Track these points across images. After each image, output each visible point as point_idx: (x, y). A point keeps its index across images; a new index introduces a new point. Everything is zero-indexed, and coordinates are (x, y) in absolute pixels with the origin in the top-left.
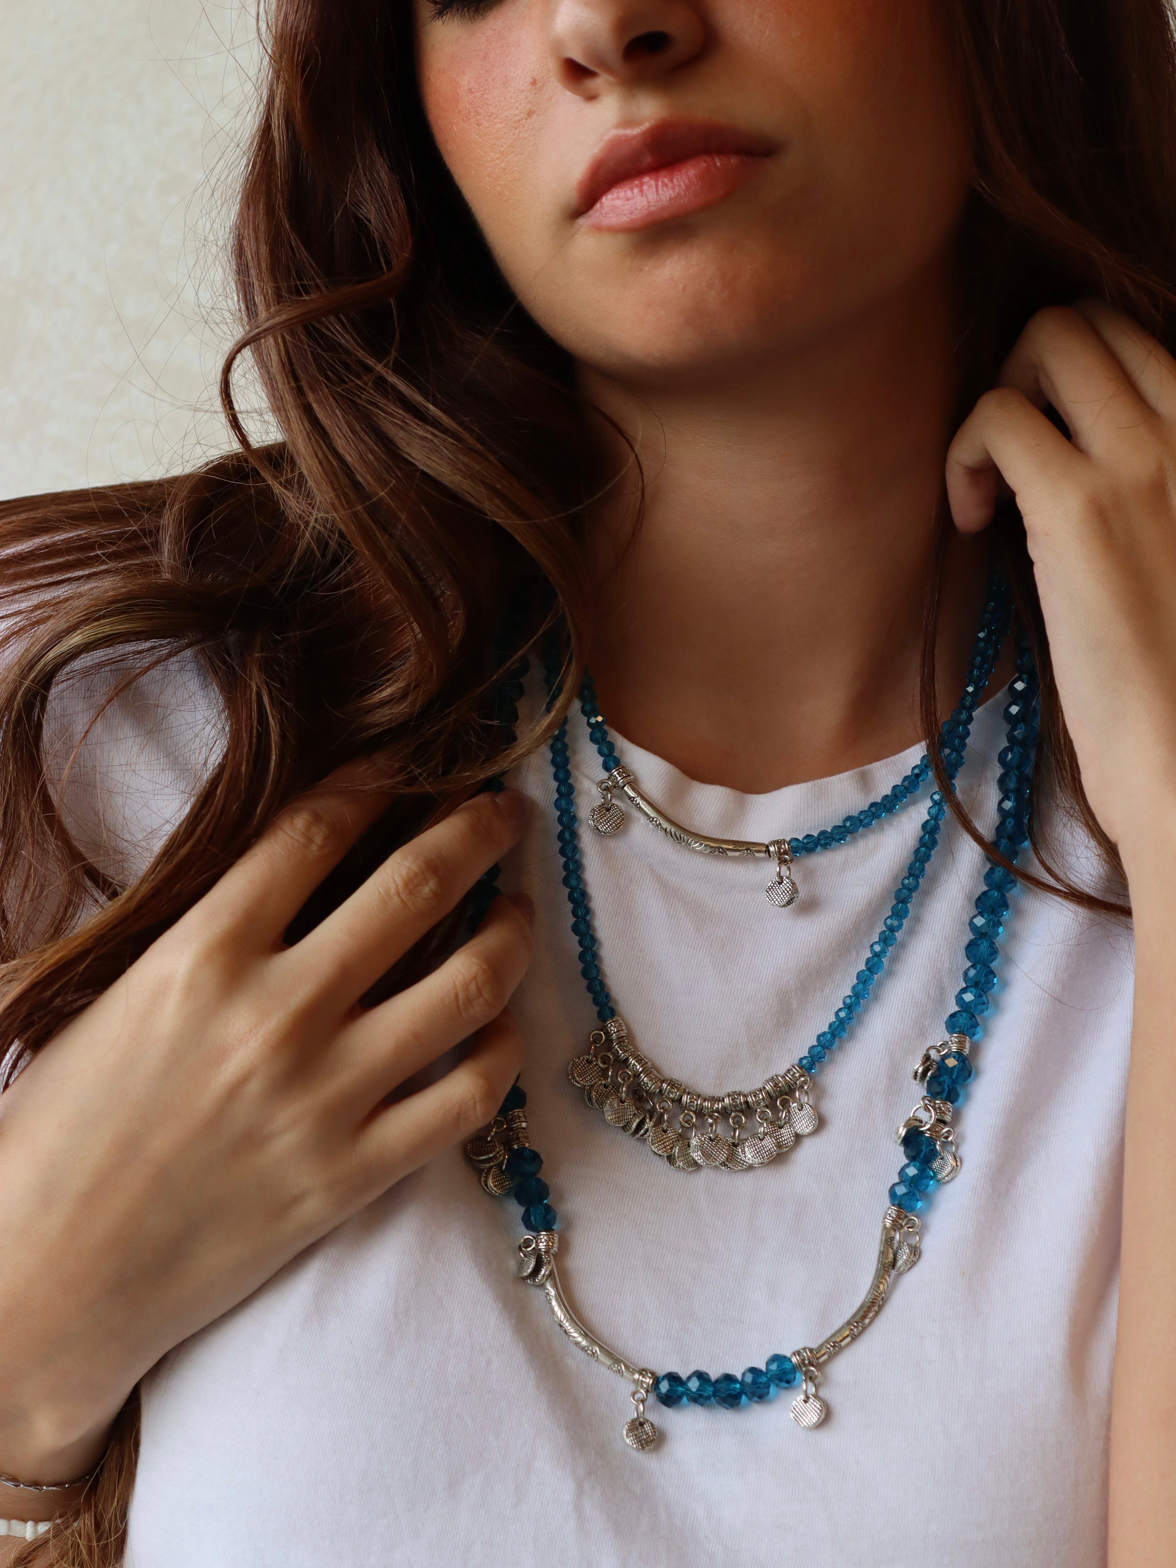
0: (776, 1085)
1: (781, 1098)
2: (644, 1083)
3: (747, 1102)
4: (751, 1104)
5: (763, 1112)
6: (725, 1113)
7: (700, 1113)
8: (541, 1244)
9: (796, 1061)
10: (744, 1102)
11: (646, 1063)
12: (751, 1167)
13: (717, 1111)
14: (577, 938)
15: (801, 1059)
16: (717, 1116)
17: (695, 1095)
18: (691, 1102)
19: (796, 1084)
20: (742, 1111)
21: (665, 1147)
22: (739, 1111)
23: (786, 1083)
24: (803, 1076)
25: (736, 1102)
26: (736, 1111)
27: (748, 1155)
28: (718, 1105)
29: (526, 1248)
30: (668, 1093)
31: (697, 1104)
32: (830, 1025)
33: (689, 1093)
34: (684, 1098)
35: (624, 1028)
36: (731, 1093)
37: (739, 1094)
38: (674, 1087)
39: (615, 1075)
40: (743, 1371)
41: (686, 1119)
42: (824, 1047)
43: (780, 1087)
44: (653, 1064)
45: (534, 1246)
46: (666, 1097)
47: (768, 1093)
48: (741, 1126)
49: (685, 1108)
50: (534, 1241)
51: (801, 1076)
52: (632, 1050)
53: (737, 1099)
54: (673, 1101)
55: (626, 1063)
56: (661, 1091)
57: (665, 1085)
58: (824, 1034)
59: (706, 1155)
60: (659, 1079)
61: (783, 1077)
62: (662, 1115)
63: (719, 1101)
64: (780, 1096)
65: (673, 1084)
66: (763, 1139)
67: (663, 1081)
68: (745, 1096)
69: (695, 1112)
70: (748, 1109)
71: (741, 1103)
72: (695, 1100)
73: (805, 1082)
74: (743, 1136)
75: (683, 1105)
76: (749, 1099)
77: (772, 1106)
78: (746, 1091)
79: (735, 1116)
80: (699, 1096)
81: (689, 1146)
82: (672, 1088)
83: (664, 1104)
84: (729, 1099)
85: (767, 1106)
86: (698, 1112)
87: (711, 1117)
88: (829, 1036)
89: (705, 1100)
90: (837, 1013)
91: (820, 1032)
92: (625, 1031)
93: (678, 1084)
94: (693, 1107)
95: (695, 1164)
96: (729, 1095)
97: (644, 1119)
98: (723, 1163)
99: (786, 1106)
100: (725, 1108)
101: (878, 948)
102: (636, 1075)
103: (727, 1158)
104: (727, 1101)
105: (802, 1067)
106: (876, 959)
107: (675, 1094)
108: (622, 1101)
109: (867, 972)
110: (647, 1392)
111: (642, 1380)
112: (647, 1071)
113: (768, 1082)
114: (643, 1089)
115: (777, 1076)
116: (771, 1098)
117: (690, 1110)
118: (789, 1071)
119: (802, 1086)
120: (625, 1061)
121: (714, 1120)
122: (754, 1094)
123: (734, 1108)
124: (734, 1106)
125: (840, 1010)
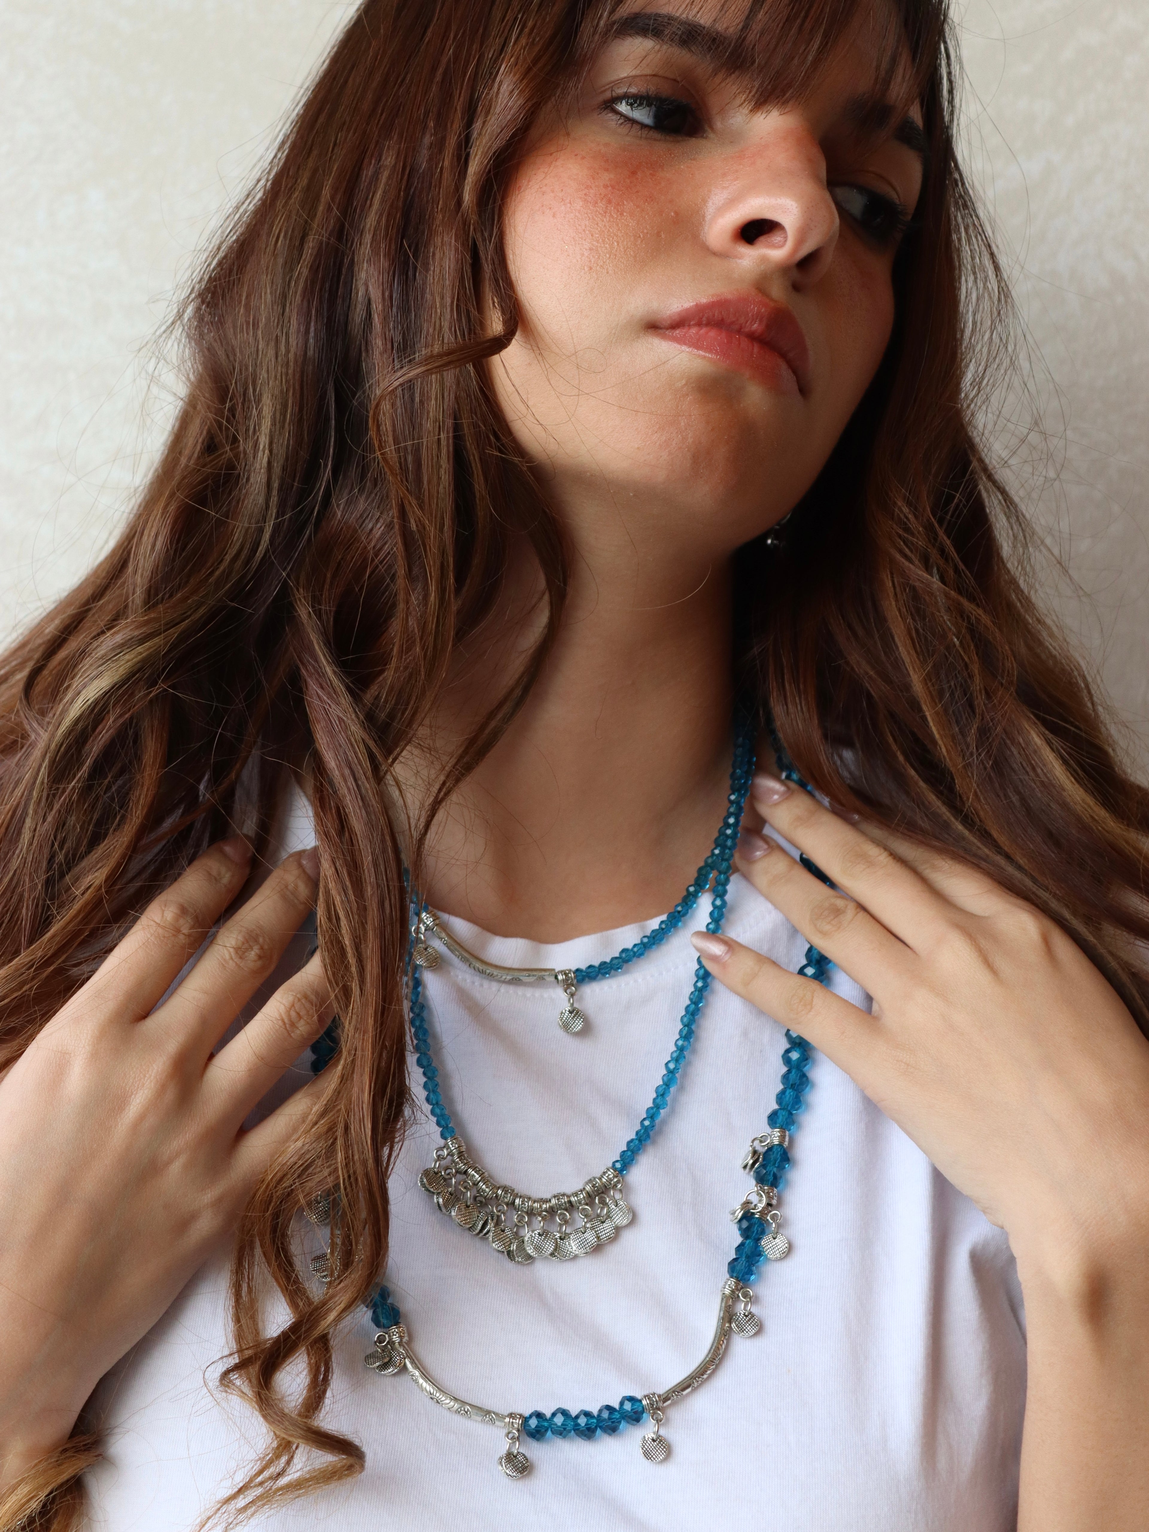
0: (594, 1186)
2: (483, 1190)
3: (570, 1202)
4: (574, 1204)
5: (584, 1209)
6: (552, 1211)
7: (531, 1213)
8: (394, 1337)
9: (610, 1165)
10: (568, 1201)
11: (483, 1173)
12: (576, 1257)
13: (546, 1211)
14: (422, 1070)
15: (614, 1163)
16: (545, 1215)
17: (526, 1198)
18: (523, 1204)
19: (611, 1184)
20: (566, 1210)
21: (504, 1244)
22: (564, 1209)
23: (602, 1183)
24: (617, 1177)
25: (561, 1202)
26: (561, 1209)
27: (573, 1246)
28: (546, 1205)
29: (380, 1343)
30: (503, 1198)
31: (528, 1206)
32: (637, 1133)
33: (520, 1197)
34: (517, 1201)
35: (463, 1145)
36: (556, 1195)
37: (564, 1195)
38: (507, 1192)
39: (458, 1185)
40: (599, 1408)
41: (519, 1219)
42: (633, 1152)
43: (597, 1187)
44: (489, 1174)
45: (387, 1339)
46: (502, 1201)
47: (588, 1193)
48: (566, 1222)
49: (519, 1209)
50: (387, 1336)
51: (615, 1177)
52: (471, 1162)
53: (562, 1199)
54: (507, 1204)
55: (466, 1175)
56: (497, 1196)
57: (500, 1192)
58: (632, 1141)
59: (538, 1248)
60: (495, 1186)
61: (600, 1179)
62: (498, 1217)
63: (547, 1202)
64: (598, 1196)
65: (506, 1189)
66: (585, 1232)
67: (499, 1188)
68: (568, 1196)
69: (527, 1213)
70: (571, 1207)
71: (565, 1202)
72: (527, 1202)
73: (618, 1182)
74: (568, 1231)
75: (516, 1207)
76: (573, 1199)
77: (591, 1203)
78: (569, 1192)
79: (561, 1214)
80: (529, 1198)
81: (523, 1242)
82: (505, 1193)
83: (500, 1207)
84: (555, 1200)
85: (587, 1204)
86: (529, 1212)
87: (540, 1215)
88: (637, 1142)
89: (535, 1202)
90: (642, 1122)
91: (629, 1139)
92: (465, 1148)
93: (510, 1190)
94: (525, 1208)
95: (529, 1257)
96: (555, 1197)
97: (487, 1220)
98: (552, 1254)
99: (603, 1203)
100: (552, 1208)
101: (672, 1066)
102: (476, 1184)
103: (555, 1250)
104: (553, 1201)
105: (615, 1169)
106: (671, 1075)
107: (509, 1198)
108: (468, 1207)
109: (664, 1087)
110: (518, 1431)
111: (512, 1422)
112: (484, 1180)
113: (587, 1183)
114: (481, 1195)
115: (595, 1178)
116: (590, 1197)
117: (522, 1211)
118: (604, 1173)
119: (615, 1186)
120: (466, 1172)
121: (542, 1218)
122: (576, 1194)
123: (560, 1207)
124: (560, 1205)
125: (644, 1119)
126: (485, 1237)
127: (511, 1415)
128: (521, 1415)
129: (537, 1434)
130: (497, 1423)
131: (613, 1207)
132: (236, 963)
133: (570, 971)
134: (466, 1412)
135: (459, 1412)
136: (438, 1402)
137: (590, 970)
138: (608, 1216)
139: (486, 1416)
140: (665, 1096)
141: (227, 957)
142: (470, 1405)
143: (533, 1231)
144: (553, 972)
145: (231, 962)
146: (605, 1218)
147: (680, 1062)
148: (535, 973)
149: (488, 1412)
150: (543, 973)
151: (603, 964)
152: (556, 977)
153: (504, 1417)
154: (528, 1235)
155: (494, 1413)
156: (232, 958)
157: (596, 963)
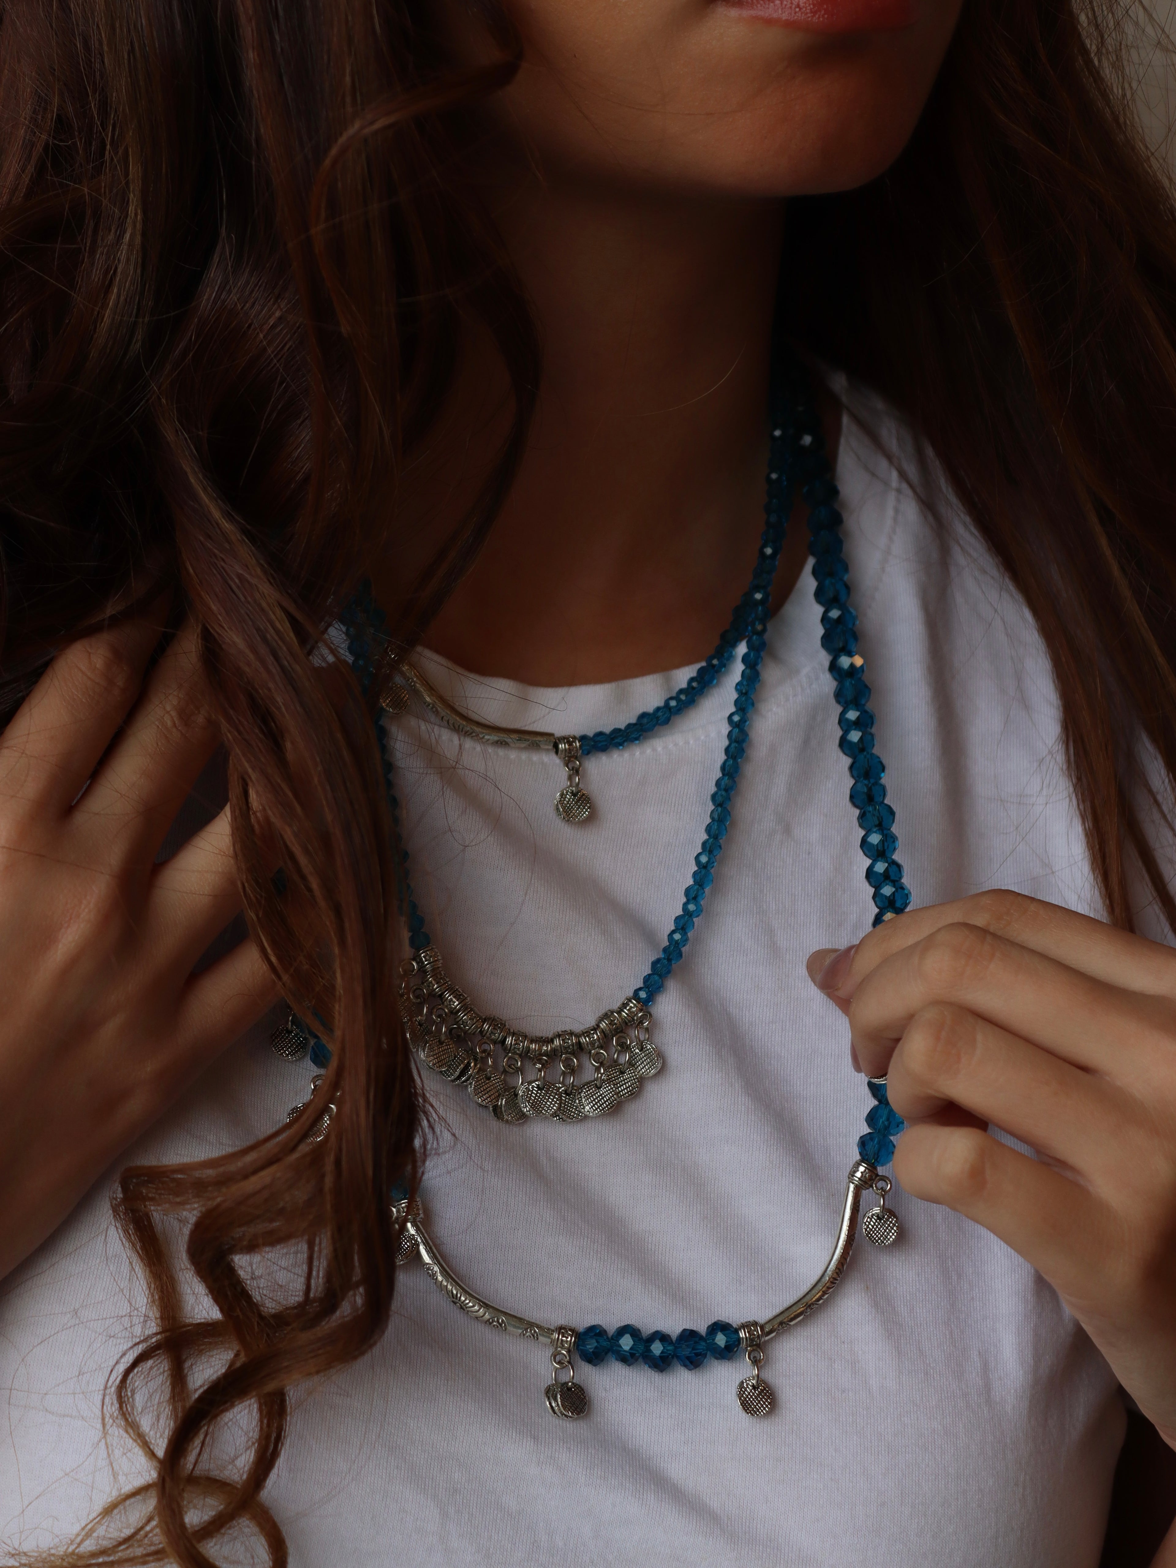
0: (612, 1023)
1: (617, 1037)
2: (463, 1022)
3: (579, 1044)
4: (585, 1046)
5: (597, 1054)
6: (554, 1055)
7: (525, 1055)
9: (631, 993)
10: (576, 1042)
11: (465, 999)
13: (546, 1054)
15: (636, 990)
16: (545, 1060)
17: (521, 1036)
18: (516, 1044)
19: (634, 1020)
20: (573, 1053)
21: (489, 1097)
22: (570, 1053)
23: (622, 1019)
24: (641, 1010)
25: (568, 1043)
26: (567, 1052)
27: (585, 1105)
28: (547, 1047)
30: (490, 1034)
31: (523, 1046)
32: (667, 950)
33: (514, 1034)
34: (509, 1040)
35: (440, 958)
36: (560, 1033)
37: (571, 1034)
38: (497, 1028)
39: (430, 1012)
41: (509, 1063)
42: (661, 976)
43: (616, 1024)
44: (473, 1001)
46: (488, 1038)
47: (603, 1032)
48: (573, 1071)
49: (510, 1050)
51: (638, 1010)
52: (449, 983)
53: (569, 1039)
54: (495, 1043)
55: (441, 999)
56: (481, 1032)
57: (486, 1026)
58: (658, 960)
59: (536, 1106)
60: (480, 1018)
61: (619, 1013)
62: (483, 1059)
63: (548, 1042)
64: (616, 1035)
65: (494, 1022)
66: (601, 1086)
67: (485, 1020)
68: (578, 1036)
69: (520, 1055)
70: (579, 1050)
71: (573, 1045)
72: (522, 1042)
73: (643, 1017)
74: (575, 1083)
75: (507, 1047)
76: (583, 1040)
77: (607, 1046)
78: (578, 1029)
79: (566, 1058)
80: (525, 1037)
81: (516, 1095)
82: (493, 1028)
83: (486, 1047)
84: (559, 1040)
85: (602, 1048)
86: (523, 1055)
87: (538, 1060)
88: (665, 962)
89: (532, 1042)
90: (669, 937)
92: (441, 961)
93: (501, 1024)
94: (519, 1049)
95: (523, 1116)
96: (559, 1036)
97: (469, 1064)
98: (555, 1115)
99: (624, 1047)
100: (554, 1050)
101: (704, 859)
102: (454, 1013)
103: (559, 1108)
104: (557, 1042)
105: (638, 1000)
106: (703, 871)
107: (498, 1035)
108: (441, 1043)
109: (696, 887)
110: (569, 1351)
111: (562, 1340)
112: (465, 1008)
113: (601, 1019)
114: (461, 1028)
115: (612, 1012)
116: (606, 1038)
117: (515, 1053)
118: (624, 1005)
119: (641, 1023)
120: (441, 996)
121: (543, 1065)
122: (586, 1033)
123: (564, 1049)
124: (565, 1048)
125: (673, 932)
126: (463, 1087)
127: (561, 1330)
128: (573, 1330)
129: (595, 1358)
130: (540, 1338)
131: (637, 1051)
132: (181, 732)
133: (574, 738)
134: (501, 1325)
135: (490, 1323)
136: (461, 1308)
137: (598, 738)
138: (631, 1064)
139: (526, 1330)
140: (699, 898)
141: (169, 723)
142: (505, 1314)
143: (530, 1083)
144: (552, 738)
145: (174, 730)
146: (626, 1065)
147: (715, 853)
148: (527, 737)
149: (531, 1325)
150: (539, 738)
151: (616, 731)
152: (556, 746)
153: (550, 1331)
154: (523, 1088)
155: (538, 1327)
156: (174, 725)
157: (607, 730)
